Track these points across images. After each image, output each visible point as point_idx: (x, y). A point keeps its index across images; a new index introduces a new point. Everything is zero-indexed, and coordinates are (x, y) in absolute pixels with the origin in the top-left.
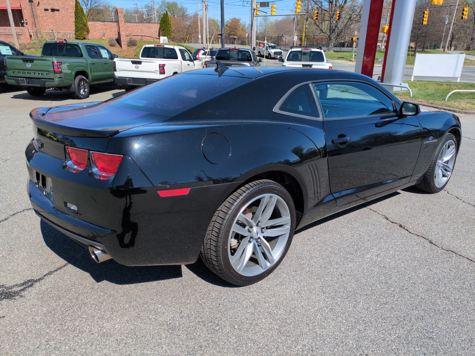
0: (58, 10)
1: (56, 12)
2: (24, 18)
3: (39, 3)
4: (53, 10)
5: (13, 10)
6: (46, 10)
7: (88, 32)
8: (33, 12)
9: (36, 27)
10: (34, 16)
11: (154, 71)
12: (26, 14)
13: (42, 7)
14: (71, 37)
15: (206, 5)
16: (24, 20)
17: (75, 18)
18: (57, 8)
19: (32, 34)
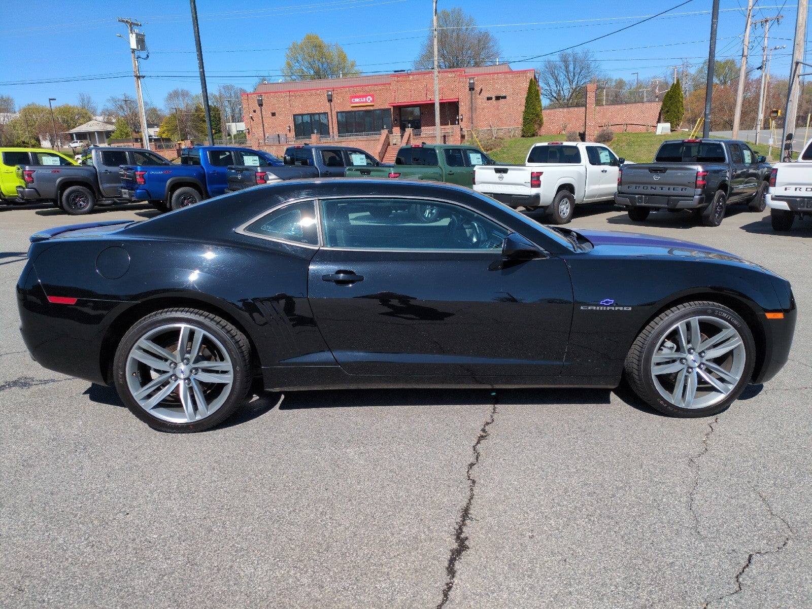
0: (505, 97)
1: (502, 100)
2: (460, 112)
3: (481, 90)
4: (498, 98)
5: (441, 104)
6: (489, 99)
7: (540, 125)
8: (472, 103)
9: (472, 123)
10: (472, 109)
11: (523, 182)
12: (463, 109)
13: (485, 95)
14: (516, 134)
15: (765, 59)
16: (460, 114)
17: (526, 107)
18: (504, 95)
19: (466, 133)
